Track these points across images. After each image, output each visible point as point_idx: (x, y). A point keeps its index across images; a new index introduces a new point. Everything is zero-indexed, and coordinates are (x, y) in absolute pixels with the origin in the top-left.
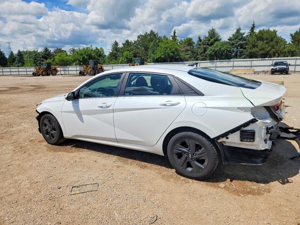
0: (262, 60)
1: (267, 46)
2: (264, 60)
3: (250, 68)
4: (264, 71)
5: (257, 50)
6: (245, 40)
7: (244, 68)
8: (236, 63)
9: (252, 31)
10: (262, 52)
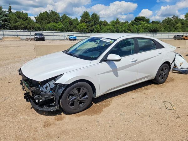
0: (23, 31)
1: (24, 22)
2: (25, 31)
3: (17, 36)
4: (27, 39)
5: (19, 24)
6: (8, 16)
7: (12, 36)
8: (5, 33)
9: (10, 11)
10: (22, 26)
